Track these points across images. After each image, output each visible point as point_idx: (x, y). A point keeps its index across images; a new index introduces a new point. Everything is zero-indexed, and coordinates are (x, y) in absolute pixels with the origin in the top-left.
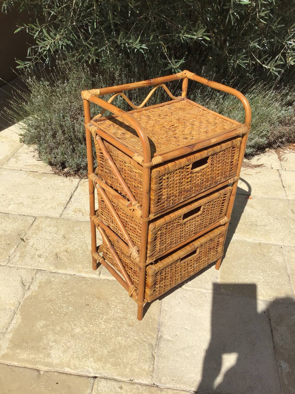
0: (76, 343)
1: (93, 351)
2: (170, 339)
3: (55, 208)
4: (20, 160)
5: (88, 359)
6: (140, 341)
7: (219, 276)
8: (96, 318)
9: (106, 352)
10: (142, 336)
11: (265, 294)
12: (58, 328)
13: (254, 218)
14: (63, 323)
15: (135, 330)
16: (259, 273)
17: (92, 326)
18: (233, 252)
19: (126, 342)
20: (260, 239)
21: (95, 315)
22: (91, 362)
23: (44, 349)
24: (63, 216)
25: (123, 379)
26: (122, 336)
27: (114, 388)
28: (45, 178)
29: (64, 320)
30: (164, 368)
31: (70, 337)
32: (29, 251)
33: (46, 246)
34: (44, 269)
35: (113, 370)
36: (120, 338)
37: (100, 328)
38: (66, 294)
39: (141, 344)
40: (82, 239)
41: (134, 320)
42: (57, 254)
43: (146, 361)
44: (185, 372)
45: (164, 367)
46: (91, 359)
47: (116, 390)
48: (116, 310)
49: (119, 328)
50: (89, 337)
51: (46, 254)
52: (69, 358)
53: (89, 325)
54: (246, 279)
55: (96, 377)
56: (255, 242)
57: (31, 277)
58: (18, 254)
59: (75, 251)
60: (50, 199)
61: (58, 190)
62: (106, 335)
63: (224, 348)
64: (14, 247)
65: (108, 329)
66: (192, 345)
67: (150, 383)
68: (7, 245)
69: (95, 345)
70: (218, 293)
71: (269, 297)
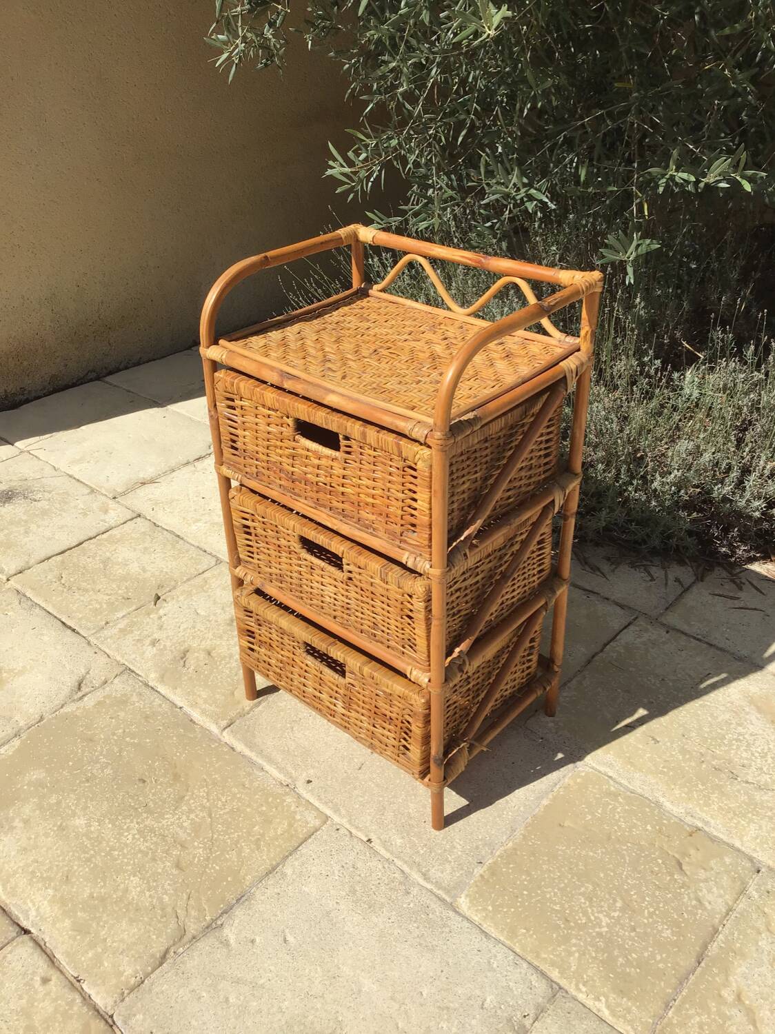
0: (55, 844)
1: (67, 877)
2: (232, 942)
5: (46, 888)
6: (169, 910)
7: (491, 861)
8: (131, 815)
9: (87, 893)
10: (182, 901)
11: (574, 969)
12: (53, 800)
13: (744, 755)
14: (68, 795)
15: (180, 881)
16: (609, 908)
17: (110, 826)
19: (138, 896)
20: (709, 819)
21: (136, 809)
22: (45, 898)
25: (67, 967)
26: (145, 879)
27: (34, 973)
29: (76, 790)
30: (160, 996)
31: (55, 828)
32: (148, 624)
33: (184, 626)
34: (138, 672)
35: (66, 937)
36: (136, 881)
37: (119, 840)
38: (127, 739)
39: (162, 917)
41: (196, 859)
42: (186, 652)
43: (140, 957)
45: (162, 992)
46: (50, 892)
47: (32, 979)
48: (184, 818)
49: (154, 859)
50: (86, 845)
51: (168, 644)
52: (18, 868)
53: (107, 821)
54: (556, 904)
55: (26, 932)
56: (689, 820)
57: (103, 678)
58: (124, 623)
59: (224, 659)
62: (116, 859)
64: (129, 608)
65: (132, 849)
66: (262, 985)
67: (106, 1008)
68: (124, 598)
69: (81, 869)
70: (448, 900)
71: (577, 985)
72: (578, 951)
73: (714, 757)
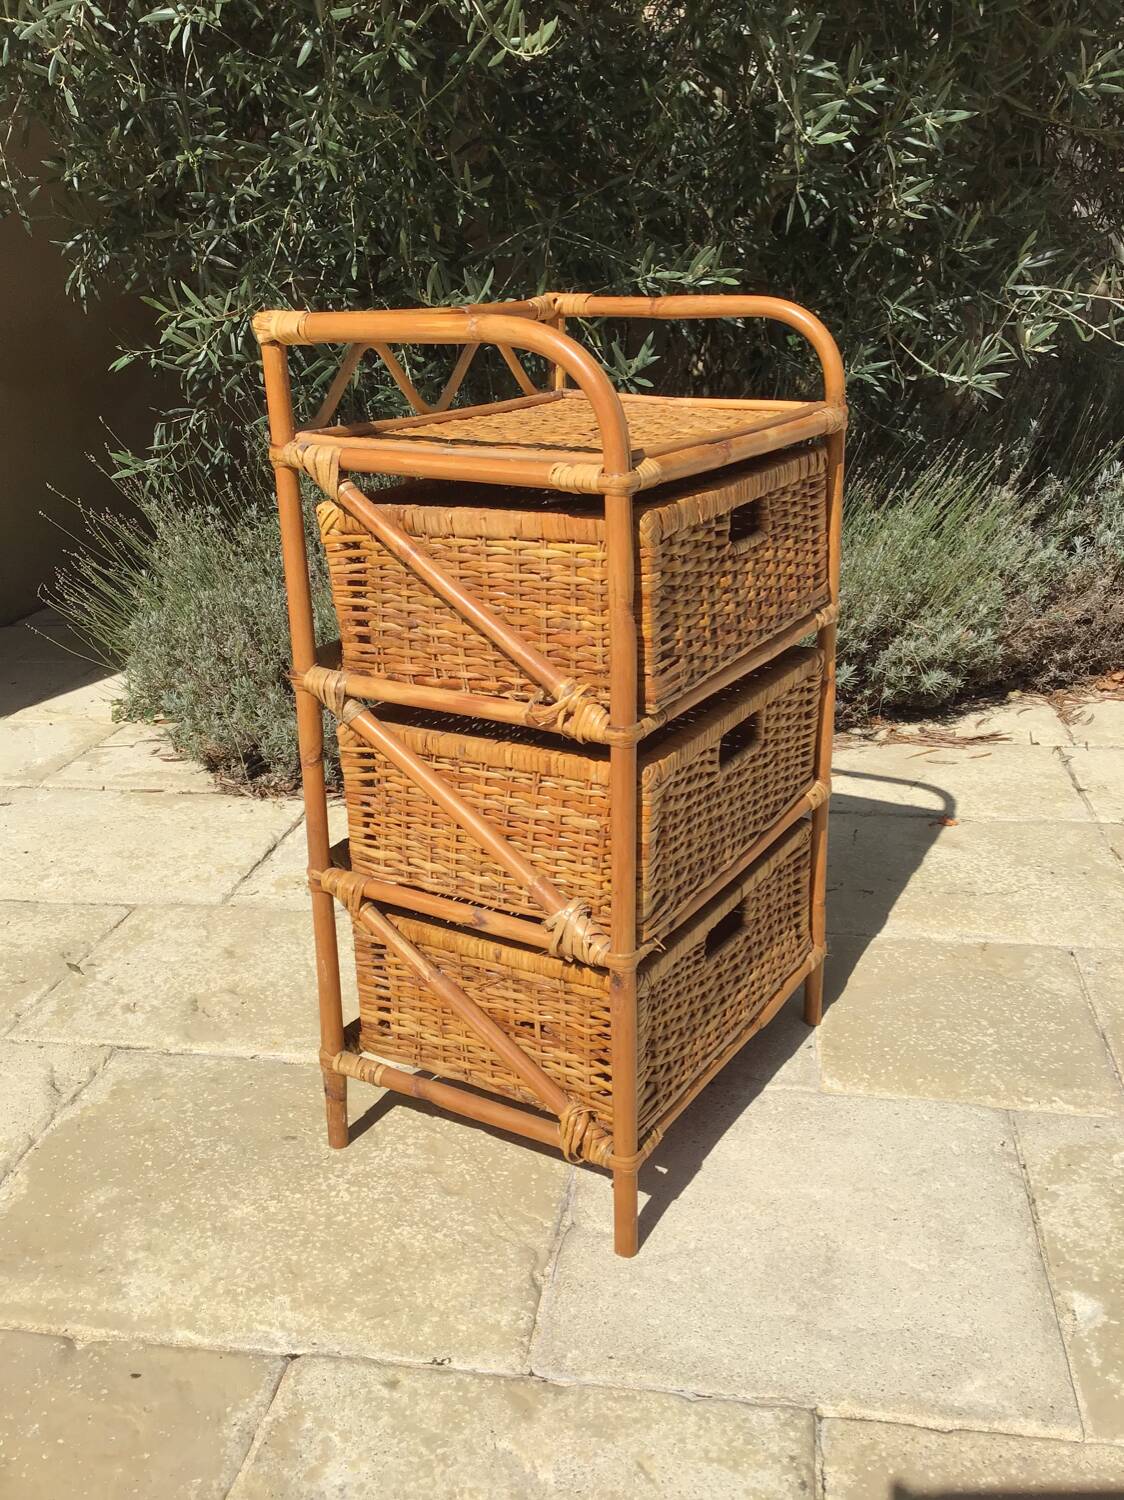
0: (230, 1249)
1: (292, 1273)
3: (208, 880)
4: (103, 764)
5: (271, 1298)
6: (487, 1238)
7: (819, 1042)
8: (318, 1174)
9: (344, 1274)
10: (494, 1222)
11: (1003, 1088)
12: (166, 1208)
13: (961, 876)
14: (187, 1193)
15: (470, 1205)
16: (979, 1029)
17: (298, 1196)
18: (876, 970)
19: (427, 1243)
20: (985, 933)
21: (317, 1165)
22: (282, 1307)
23: (100, 1271)
24: (234, 900)
25: (405, 1359)
26: (417, 1224)
27: (364, 1385)
28: (183, 804)
29: (194, 1185)
30: (576, 1321)
31: (209, 1234)
32: (94, 994)
33: (158, 980)
34: (138, 1045)
35: (365, 1331)
36: (406, 1230)
37: (329, 1204)
38: (213, 1108)
39: (487, 1248)
40: (293, 957)
41: (467, 1176)
42: (194, 1002)
43: (502, 1299)
44: (660, 1332)
45: (575, 1317)
46: (286, 1299)
47: (370, 1392)
48: (400, 1147)
49: (405, 1200)
50: (284, 1230)
51: (155, 1003)
52: (195, 1297)
53: (288, 1193)
54: (927, 1046)
55: (294, 1357)
56: (967, 940)
57: (87, 1069)
58: (51, 1005)
59: (263, 990)
60: (195, 857)
61: (227, 830)
62: (349, 1224)
63: (830, 1254)
64: (39, 989)
65: (360, 1204)
66: (696, 1247)
67: (514, 1369)
68: (14, 983)
69: (304, 1256)
70: (812, 1090)
71: (1020, 1099)
72: (992, 1072)
73: (938, 886)
